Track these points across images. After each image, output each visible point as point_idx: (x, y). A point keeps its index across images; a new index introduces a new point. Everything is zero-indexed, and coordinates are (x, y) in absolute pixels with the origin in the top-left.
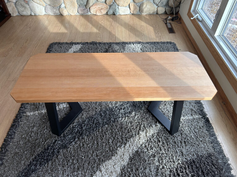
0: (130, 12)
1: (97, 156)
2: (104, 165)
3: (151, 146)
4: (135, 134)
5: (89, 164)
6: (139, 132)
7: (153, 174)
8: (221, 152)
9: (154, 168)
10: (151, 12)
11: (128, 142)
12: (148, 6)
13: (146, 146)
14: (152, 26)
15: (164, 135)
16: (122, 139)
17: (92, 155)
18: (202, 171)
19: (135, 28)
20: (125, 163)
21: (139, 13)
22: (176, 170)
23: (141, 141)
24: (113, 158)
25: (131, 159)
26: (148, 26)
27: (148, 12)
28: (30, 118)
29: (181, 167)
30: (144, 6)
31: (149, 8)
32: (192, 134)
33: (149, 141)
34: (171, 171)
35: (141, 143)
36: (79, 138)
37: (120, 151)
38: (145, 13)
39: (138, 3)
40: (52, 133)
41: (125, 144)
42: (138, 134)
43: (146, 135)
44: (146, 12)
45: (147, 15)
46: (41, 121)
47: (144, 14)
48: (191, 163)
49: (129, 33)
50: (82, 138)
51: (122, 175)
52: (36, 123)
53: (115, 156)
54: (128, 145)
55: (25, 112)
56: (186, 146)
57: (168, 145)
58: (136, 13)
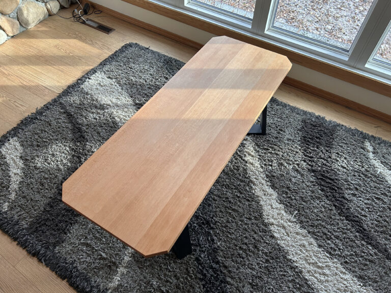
0: (8, 35)
1: (250, 219)
2: (265, 217)
3: (268, 160)
4: (245, 165)
5: (255, 233)
6: (244, 160)
7: (299, 177)
8: (305, 113)
9: (294, 173)
10: (41, 18)
11: (250, 177)
12: (31, 10)
13: (265, 165)
14: (70, 37)
15: (262, 141)
16: (242, 181)
17: (246, 224)
18: (317, 138)
19: (52, 54)
20: (275, 195)
21: (23, 29)
22: (306, 156)
23: (256, 165)
24: (262, 203)
25: (273, 187)
26: (64, 40)
27: (37, 20)
28: (126, 285)
29: (305, 150)
30: (25, 12)
31: (34, 13)
32: (276, 119)
33: (261, 158)
34: (305, 161)
35: (259, 166)
36: (212, 228)
37: (258, 191)
38: (33, 24)
39: (10, 14)
40: (180, 259)
41: (251, 181)
42: (246, 162)
43: (253, 156)
44: (34, 22)
45: (38, 25)
46: (145, 269)
47: (32, 26)
48: (305, 140)
49: (55, 68)
50: (215, 224)
51: (287, 205)
52: (142, 278)
53: (260, 200)
54: (255, 180)
55: (106, 289)
56: (284, 132)
57: (276, 145)
58: (18, 32)
